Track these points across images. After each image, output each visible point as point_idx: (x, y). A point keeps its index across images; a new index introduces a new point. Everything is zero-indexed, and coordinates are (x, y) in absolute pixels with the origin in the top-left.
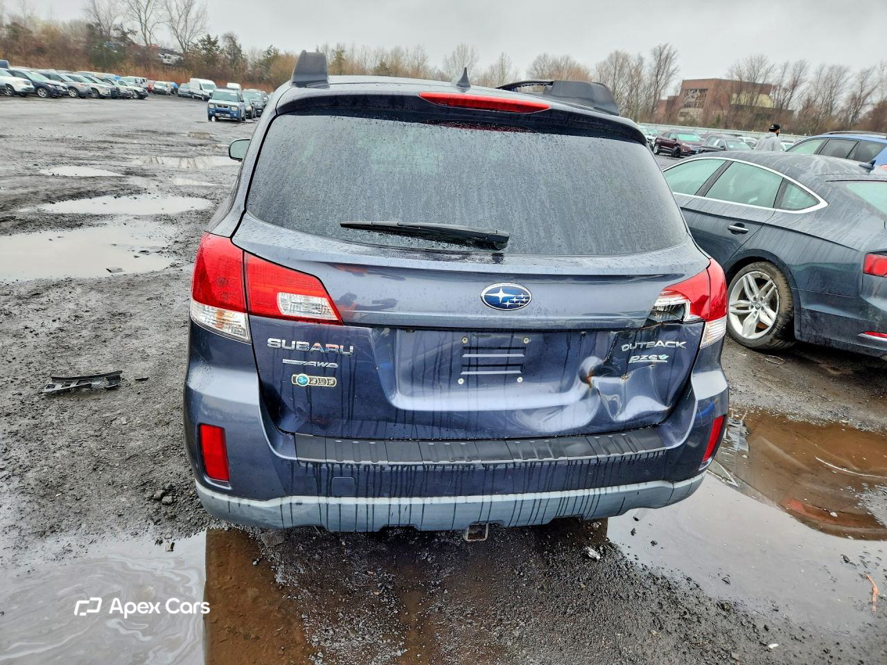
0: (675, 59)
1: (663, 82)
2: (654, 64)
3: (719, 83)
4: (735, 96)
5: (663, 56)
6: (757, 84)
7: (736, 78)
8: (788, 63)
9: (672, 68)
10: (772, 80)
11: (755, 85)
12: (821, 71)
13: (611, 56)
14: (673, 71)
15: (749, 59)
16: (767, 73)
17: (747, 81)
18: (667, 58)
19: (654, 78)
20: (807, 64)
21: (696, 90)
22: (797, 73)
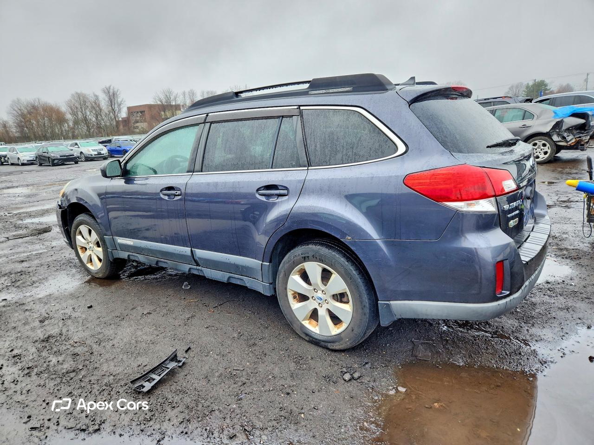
0: (119, 94)
1: (116, 108)
2: (107, 99)
3: (150, 107)
4: (163, 113)
5: (111, 94)
6: (173, 105)
7: (159, 103)
8: (184, 92)
9: (119, 100)
10: (180, 101)
11: (171, 106)
12: (203, 94)
13: (73, 95)
14: (121, 102)
15: (162, 91)
16: (175, 99)
17: (166, 104)
18: (114, 94)
19: (110, 107)
20: (195, 92)
21: (138, 112)
22: (192, 97)
